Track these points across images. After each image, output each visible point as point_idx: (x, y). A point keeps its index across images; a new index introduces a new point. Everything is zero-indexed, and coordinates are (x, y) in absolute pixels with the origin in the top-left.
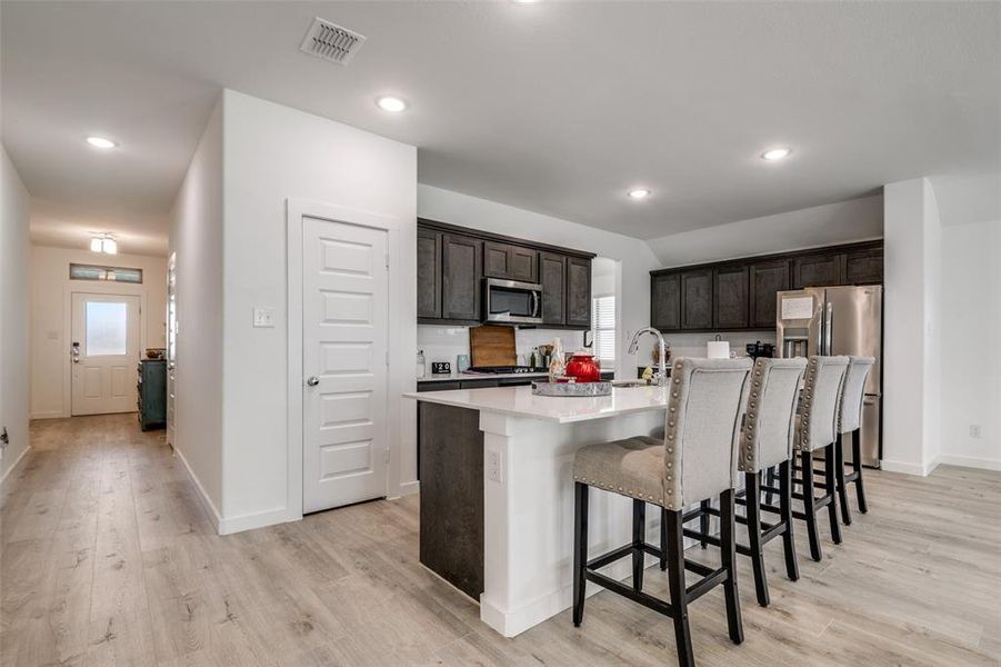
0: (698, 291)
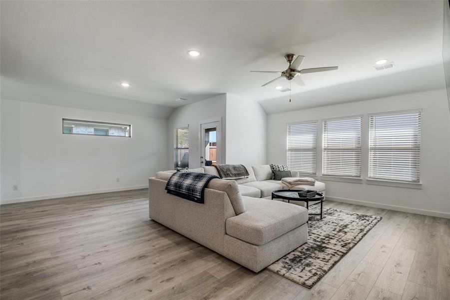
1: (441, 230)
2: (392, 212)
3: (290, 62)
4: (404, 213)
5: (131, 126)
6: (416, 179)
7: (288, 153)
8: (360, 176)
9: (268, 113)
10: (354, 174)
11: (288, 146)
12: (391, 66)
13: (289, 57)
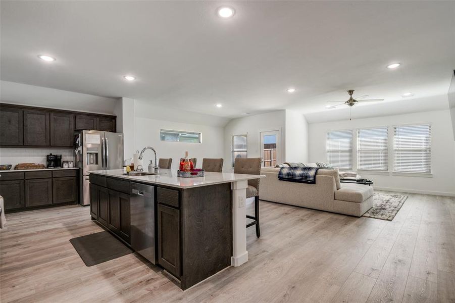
1: (448, 201)
2: (413, 194)
3: (351, 95)
4: (421, 194)
5: (201, 134)
6: (428, 171)
7: (328, 155)
8: (387, 170)
9: (310, 123)
10: (382, 169)
11: (328, 149)
12: (413, 96)
13: (351, 92)
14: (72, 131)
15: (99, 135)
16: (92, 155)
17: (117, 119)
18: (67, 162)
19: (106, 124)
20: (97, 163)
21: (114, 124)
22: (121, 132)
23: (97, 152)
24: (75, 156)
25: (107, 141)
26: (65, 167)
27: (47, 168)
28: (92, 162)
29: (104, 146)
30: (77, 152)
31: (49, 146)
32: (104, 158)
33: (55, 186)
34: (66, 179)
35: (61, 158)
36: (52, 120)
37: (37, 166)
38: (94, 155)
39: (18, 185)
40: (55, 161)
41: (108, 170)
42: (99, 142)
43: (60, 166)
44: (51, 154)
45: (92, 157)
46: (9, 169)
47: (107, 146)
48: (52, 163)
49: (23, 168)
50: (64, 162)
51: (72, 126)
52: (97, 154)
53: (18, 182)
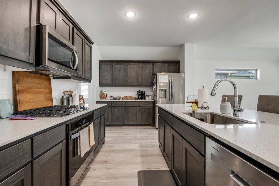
0: (120, 71)
5: (259, 71)
14: (151, 74)
15: (167, 76)
16: (162, 91)
17: (180, 63)
18: (148, 96)
19: (173, 67)
20: (165, 97)
21: (178, 67)
22: (184, 72)
23: (166, 89)
24: (153, 91)
25: (173, 80)
26: (147, 99)
27: (138, 99)
28: (162, 96)
29: (170, 84)
30: (153, 89)
31: (139, 85)
32: (170, 93)
33: (140, 112)
34: (147, 107)
35: (145, 93)
36: (140, 68)
37: (132, 98)
38: (164, 91)
39: (122, 110)
40: (142, 95)
41: (173, 104)
42: (167, 81)
43: (144, 99)
44: (140, 90)
45: (162, 93)
46: (120, 99)
47: (173, 84)
48: (140, 96)
49: (126, 99)
50: (146, 95)
51: (151, 71)
52: (165, 90)
53: (122, 107)
